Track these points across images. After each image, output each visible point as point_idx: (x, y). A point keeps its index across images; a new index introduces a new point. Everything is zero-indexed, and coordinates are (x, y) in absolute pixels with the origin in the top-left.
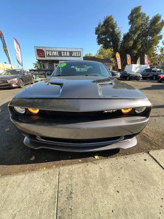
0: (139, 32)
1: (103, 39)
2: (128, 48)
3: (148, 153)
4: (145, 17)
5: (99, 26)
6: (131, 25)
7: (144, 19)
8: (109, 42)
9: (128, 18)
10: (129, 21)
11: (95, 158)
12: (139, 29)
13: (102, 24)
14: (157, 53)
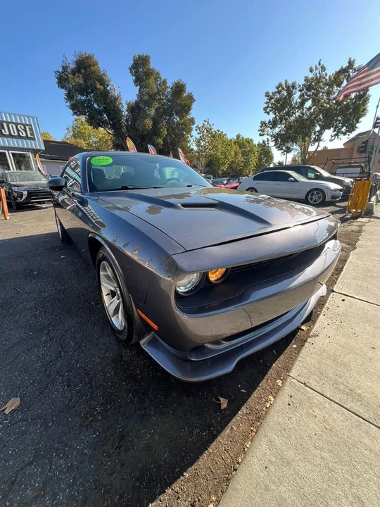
0: (156, 105)
1: (82, 102)
2: (146, 133)
3: (333, 291)
4: (160, 79)
5: (65, 68)
6: (139, 87)
7: (159, 82)
8: (100, 113)
9: (131, 72)
10: (134, 78)
11: (303, 330)
12: (155, 99)
13: (72, 66)
14: (191, 147)
